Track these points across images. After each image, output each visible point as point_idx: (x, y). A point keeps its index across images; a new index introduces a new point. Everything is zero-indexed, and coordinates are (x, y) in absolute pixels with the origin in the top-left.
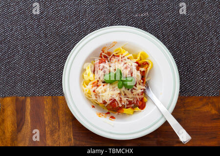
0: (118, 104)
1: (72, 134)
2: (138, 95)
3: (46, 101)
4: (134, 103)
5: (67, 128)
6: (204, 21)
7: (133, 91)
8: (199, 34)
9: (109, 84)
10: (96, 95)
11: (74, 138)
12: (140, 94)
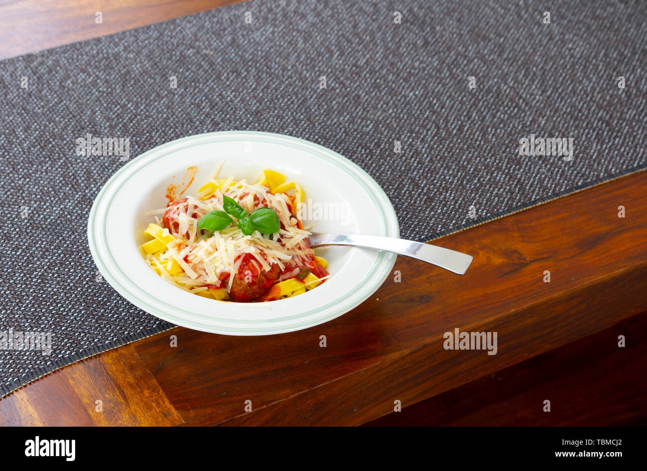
0: (261, 266)
1: (167, 403)
2: (300, 248)
3: (73, 379)
4: (297, 266)
5: (146, 393)
6: (377, 123)
7: (284, 241)
8: (378, 145)
9: (217, 234)
10: (195, 268)
11: (176, 409)
12: (302, 246)
